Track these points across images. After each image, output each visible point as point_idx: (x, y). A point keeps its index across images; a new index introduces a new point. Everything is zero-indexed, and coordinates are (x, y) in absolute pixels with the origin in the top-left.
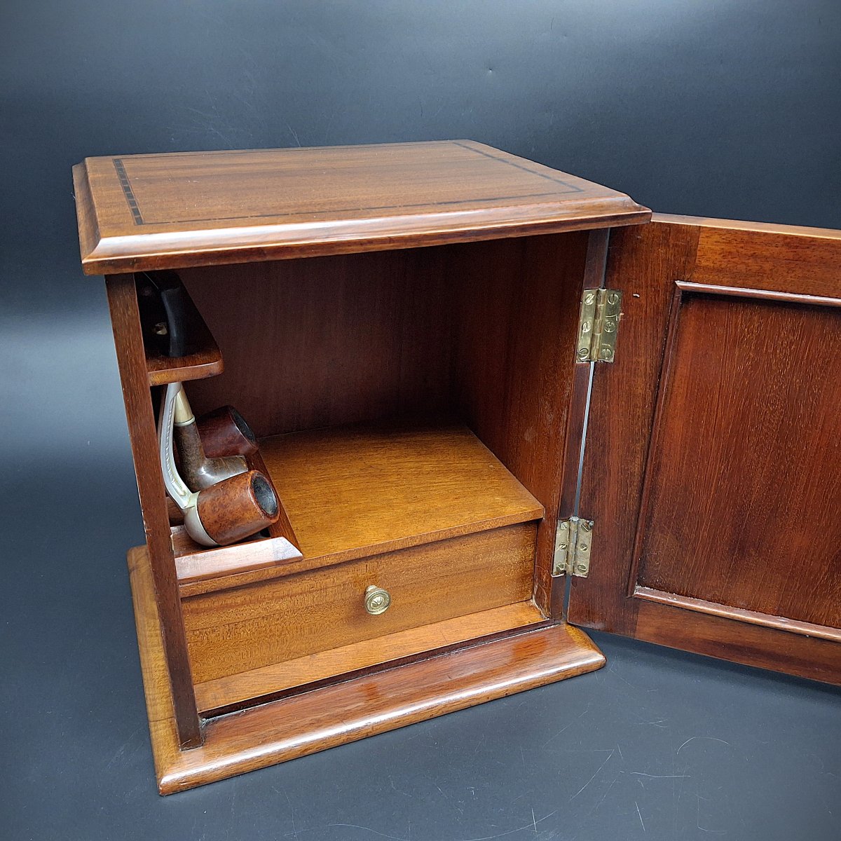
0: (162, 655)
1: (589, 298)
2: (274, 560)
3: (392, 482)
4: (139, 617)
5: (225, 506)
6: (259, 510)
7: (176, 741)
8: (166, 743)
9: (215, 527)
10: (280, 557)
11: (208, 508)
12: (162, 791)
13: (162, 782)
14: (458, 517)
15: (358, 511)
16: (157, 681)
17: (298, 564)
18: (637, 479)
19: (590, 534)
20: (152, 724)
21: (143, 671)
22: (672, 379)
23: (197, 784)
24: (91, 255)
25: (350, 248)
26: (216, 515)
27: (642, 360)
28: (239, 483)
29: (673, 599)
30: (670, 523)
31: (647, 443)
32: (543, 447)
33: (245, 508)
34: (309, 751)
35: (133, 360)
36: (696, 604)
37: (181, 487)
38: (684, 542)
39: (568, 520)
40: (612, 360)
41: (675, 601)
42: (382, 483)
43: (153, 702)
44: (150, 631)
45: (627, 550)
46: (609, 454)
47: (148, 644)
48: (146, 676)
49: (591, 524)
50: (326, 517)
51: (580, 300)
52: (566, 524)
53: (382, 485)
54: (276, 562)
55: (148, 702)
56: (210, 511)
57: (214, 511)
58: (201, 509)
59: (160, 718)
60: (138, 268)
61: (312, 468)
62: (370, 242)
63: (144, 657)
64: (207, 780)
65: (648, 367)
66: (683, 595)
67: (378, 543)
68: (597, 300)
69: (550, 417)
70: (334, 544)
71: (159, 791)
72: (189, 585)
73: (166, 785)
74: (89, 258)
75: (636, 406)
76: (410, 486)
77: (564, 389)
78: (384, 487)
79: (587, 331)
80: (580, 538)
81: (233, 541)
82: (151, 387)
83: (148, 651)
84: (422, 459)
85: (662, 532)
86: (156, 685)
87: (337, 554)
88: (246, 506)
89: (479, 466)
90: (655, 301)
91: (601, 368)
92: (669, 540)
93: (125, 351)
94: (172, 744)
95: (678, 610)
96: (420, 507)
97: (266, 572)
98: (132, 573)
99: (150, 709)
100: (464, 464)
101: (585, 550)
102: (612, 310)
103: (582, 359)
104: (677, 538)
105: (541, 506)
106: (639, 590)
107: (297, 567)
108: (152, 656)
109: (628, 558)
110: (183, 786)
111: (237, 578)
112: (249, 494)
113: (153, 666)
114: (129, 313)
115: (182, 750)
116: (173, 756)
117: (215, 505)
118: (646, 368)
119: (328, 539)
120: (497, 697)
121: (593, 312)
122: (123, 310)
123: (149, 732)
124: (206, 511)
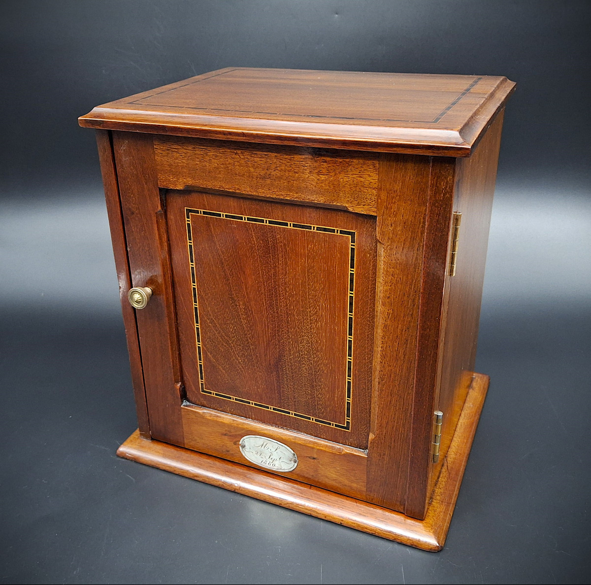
23: (135, 460)
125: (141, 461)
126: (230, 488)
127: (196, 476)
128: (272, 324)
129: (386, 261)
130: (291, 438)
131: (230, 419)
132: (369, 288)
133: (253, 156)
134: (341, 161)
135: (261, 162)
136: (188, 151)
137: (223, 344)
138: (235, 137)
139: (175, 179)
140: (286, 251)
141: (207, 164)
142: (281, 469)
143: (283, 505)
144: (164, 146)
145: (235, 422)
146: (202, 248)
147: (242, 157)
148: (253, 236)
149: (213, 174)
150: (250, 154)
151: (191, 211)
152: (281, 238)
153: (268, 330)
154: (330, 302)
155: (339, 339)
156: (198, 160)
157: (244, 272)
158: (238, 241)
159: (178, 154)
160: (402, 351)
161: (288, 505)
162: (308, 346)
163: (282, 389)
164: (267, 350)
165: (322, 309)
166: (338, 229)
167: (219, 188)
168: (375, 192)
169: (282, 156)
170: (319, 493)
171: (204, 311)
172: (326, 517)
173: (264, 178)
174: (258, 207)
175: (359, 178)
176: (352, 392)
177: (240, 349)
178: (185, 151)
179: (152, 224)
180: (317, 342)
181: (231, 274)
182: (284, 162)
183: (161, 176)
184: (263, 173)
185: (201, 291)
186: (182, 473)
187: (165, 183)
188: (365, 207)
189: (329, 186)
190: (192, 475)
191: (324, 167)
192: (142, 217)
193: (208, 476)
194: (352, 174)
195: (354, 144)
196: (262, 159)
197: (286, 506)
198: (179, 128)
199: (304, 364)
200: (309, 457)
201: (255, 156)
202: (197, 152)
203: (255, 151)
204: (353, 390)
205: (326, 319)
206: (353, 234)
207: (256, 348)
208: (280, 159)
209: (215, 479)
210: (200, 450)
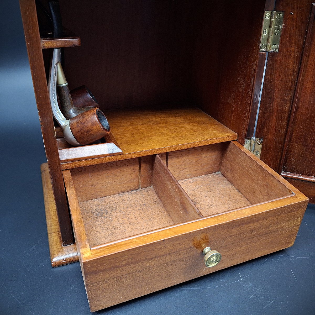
0: (55, 205)
1: (267, 16)
2: (108, 153)
3: (163, 126)
4: (45, 190)
5: (83, 123)
6: (100, 125)
7: (60, 242)
8: (56, 243)
9: (79, 134)
10: (111, 152)
11: (75, 125)
12: (53, 265)
13: (53, 261)
14: (197, 138)
15: (148, 136)
16: (52, 216)
17: (120, 156)
18: (286, 115)
19: (261, 146)
20: (49, 235)
21: (46, 212)
22: (307, 59)
23: (71, 262)
26: (79, 128)
27: (293, 49)
28: (90, 112)
29: (300, 176)
30: (301, 137)
31: (293, 95)
32: (239, 103)
33: (94, 124)
36: (312, 178)
37: (61, 117)
38: (307, 148)
39: (250, 139)
40: (277, 51)
41: (301, 177)
42: (158, 126)
43: (50, 225)
44: (50, 195)
45: (279, 153)
46: (273, 102)
47: (49, 201)
48: (47, 214)
49: (262, 140)
50: (133, 138)
51: (263, 17)
52: (249, 141)
53: (159, 127)
54: (109, 154)
55: (48, 225)
56: (76, 126)
57: (78, 126)
58: (71, 126)
59: (53, 232)
61: (125, 121)
63: (46, 206)
65: (296, 53)
66: (305, 175)
67: (159, 148)
68: (271, 17)
69: (243, 86)
70: (137, 148)
71: (52, 265)
72: (66, 163)
73: (55, 262)
75: (288, 75)
76: (172, 127)
77: (252, 68)
78: (159, 128)
79: (266, 34)
80: (256, 148)
81: (88, 143)
82: (42, 49)
83: (48, 204)
84: (177, 118)
85: (297, 143)
86: (52, 218)
87: (139, 152)
88: (94, 123)
89: (204, 120)
90: (301, 16)
91: (272, 55)
92: (300, 147)
94: (59, 243)
95: (303, 182)
96: (177, 135)
97: (104, 159)
98: (42, 173)
99: (48, 228)
100: (197, 119)
101: (258, 154)
102: (278, 23)
103: (262, 50)
104: (304, 146)
105: (236, 134)
106: (284, 173)
107: (119, 158)
108: (50, 206)
109: (279, 157)
110: (64, 262)
111: (90, 161)
112: (95, 118)
113: (51, 210)
115: (64, 246)
116: (59, 248)
117: (78, 123)
118: (295, 54)
119: (134, 146)
121: (269, 23)
123: (47, 238)
124: (74, 126)
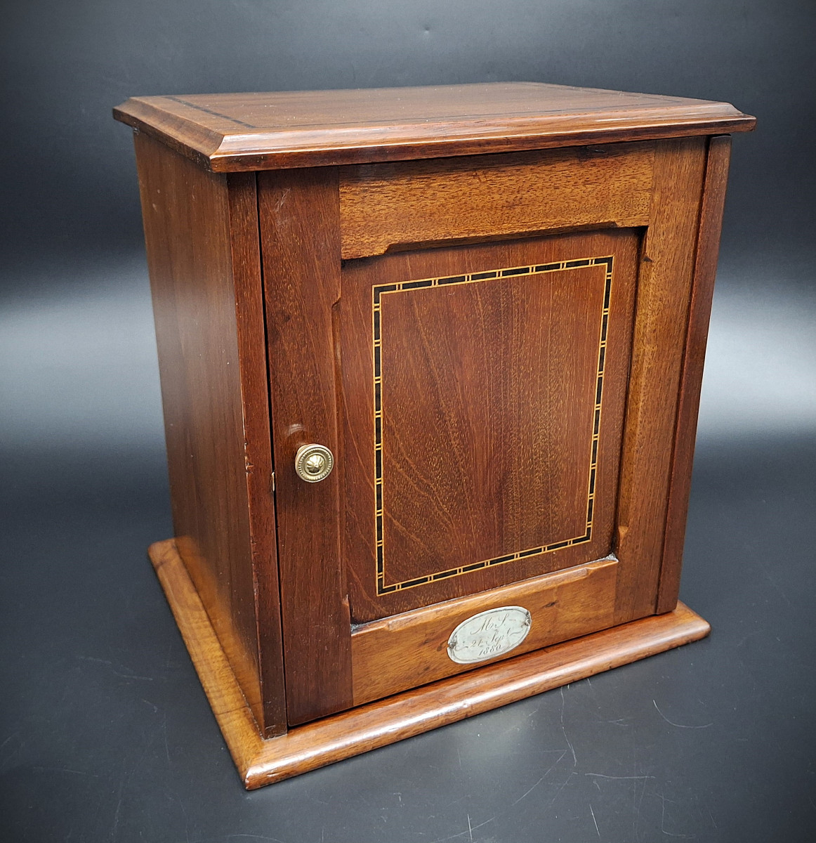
0: (217, 645)
7: (255, 730)
8: (245, 733)
12: (249, 784)
13: (247, 776)
16: (218, 672)
20: (222, 716)
21: (196, 664)
23: (288, 776)
24: (217, 151)
25: (469, 149)
34: (406, 735)
35: (249, 272)
43: (217, 694)
44: (197, 623)
47: (198, 637)
59: (230, 709)
60: (265, 166)
62: (488, 142)
64: (298, 770)
71: (246, 785)
73: (253, 778)
74: (216, 154)
83: (199, 644)
86: (218, 677)
93: (241, 261)
94: (251, 733)
99: (216, 702)
108: (206, 647)
110: (272, 777)
113: (209, 657)
114: (248, 218)
115: (265, 739)
116: (256, 746)
120: (600, 670)
122: (243, 215)
123: (218, 725)
125: (300, 770)
126: (458, 717)
127: (403, 733)
128: (497, 430)
129: (655, 283)
130: (522, 590)
131: (432, 612)
132: (624, 329)
133: (499, 175)
134: (613, 160)
135: (512, 183)
136: (399, 187)
137: (419, 495)
138: (494, 147)
139: (372, 239)
140: (524, 312)
141: (428, 202)
142: (508, 648)
143: (537, 692)
144: (357, 187)
145: (439, 613)
146: (397, 345)
147: (484, 180)
148: (478, 302)
149: (436, 216)
150: (495, 173)
151: (383, 289)
152: (518, 292)
153: (490, 441)
154: (576, 364)
155: (585, 415)
156: (415, 198)
157: (461, 363)
158: (455, 316)
159: (382, 195)
160: (664, 397)
161: (542, 688)
162: (545, 443)
163: (505, 525)
164: (487, 474)
165: (566, 379)
166: (592, 258)
167: (445, 236)
168: (648, 194)
169: (540, 168)
170: (561, 650)
171: (392, 451)
172: (592, 672)
173: (511, 206)
174: (489, 255)
175: (631, 180)
176: (597, 483)
177: (447, 490)
178: (393, 188)
179: (324, 327)
180: (557, 430)
181: (440, 373)
182: (541, 175)
183: (347, 240)
184: (511, 199)
185: (390, 419)
186: (379, 744)
187: (354, 250)
188: (636, 217)
189: (597, 199)
190: (395, 736)
191: (592, 172)
192: (307, 320)
193: (419, 722)
194: (624, 176)
195: (647, 131)
196: (512, 178)
197: (542, 690)
198: (409, 147)
199: (537, 471)
200: (547, 606)
201: (503, 175)
202: (413, 186)
203: (503, 167)
204: (597, 480)
205: (570, 393)
206: (609, 260)
207: (471, 478)
208: (538, 173)
209: (431, 718)
210: (379, 695)
